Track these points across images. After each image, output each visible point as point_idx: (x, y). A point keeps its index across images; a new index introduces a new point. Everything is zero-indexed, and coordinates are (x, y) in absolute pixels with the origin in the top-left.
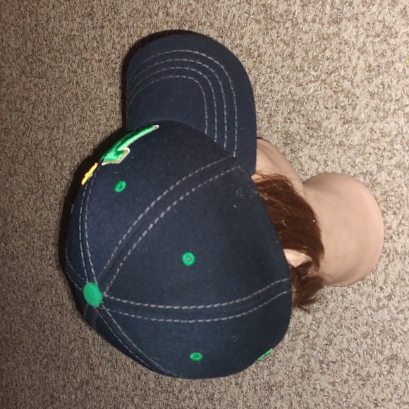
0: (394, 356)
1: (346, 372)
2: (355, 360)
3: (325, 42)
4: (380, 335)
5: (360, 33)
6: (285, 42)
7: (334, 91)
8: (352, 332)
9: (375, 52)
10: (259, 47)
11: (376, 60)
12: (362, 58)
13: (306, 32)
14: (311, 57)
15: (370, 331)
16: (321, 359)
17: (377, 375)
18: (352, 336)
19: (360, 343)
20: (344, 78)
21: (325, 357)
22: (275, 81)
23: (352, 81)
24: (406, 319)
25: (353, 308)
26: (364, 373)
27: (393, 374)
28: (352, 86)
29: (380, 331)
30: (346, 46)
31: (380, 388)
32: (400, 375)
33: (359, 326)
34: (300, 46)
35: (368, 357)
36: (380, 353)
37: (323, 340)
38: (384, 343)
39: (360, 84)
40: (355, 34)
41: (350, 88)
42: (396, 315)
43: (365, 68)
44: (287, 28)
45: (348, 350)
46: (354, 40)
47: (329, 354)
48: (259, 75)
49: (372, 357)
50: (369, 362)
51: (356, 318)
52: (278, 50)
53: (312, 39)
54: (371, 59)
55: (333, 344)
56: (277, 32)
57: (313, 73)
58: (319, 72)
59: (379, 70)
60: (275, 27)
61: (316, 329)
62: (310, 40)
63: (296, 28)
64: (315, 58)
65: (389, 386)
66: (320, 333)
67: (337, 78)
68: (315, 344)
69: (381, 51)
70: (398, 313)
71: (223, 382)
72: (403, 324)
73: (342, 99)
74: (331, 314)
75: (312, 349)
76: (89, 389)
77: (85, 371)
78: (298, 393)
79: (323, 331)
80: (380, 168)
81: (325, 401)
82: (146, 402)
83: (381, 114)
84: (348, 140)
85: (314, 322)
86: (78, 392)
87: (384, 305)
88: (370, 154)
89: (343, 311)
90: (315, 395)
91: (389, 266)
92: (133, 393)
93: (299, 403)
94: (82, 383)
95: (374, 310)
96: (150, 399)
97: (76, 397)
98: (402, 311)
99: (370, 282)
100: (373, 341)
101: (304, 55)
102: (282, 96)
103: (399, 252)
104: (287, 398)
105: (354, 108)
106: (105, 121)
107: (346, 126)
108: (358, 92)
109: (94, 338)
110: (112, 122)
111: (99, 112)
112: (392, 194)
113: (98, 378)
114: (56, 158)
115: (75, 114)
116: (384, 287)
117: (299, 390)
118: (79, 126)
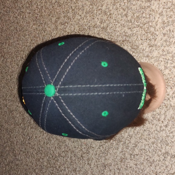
0: (167, 152)
1: (143, 159)
2: (148, 154)
3: (143, 10)
4: (160, 143)
5: (160, 7)
6: (123, 9)
7: (146, 32)
8: (147, 141)
9: (167, 15)
10: (110, 10)
11: (167, 19)
12: (160, 17)
13: (134, 5)
14: (136, 16)
15: (156, 141)
16: (131, 153)
17: (158, 161)
18: (147, 143)
19: (150, 146)
20: (151, 26)
21: (133, 152)
22: (117, 26)
23: (155, 28)
24: (174, 136)
25: (148, 130)
26: (151, 160)
27: (166, 160)
28: (155, 30)
29: (161, 141)
30: (153, 12)
31: (159, 167)
32: (169, 161)
33: (150, 138)
34: (131, 11)
35: (154, 152)
36: (160, 151)
37: (133, 144)
38: (162, 147)
39: (159, 30)
40: (158, 7)
41: (154, 31)
42: (169, 134)
43: (162, 22)
44: (125, 3)
45: (144, 149)
46: (157, 9)
47: (135, 151)
48: (109, 23)
49: (156, 153)
50: (154, 155)
51: (149, 135)
52: (120, 12)
53: (137, 8)
54: (165, 19)
55: (137, 147)
56: (120, 4)
57: (136, 23)
58: (139, 23)
59: (168, 24)
60: (119, 2)
61: (129, 139)
62: (136, 9)
63: (129, 3)
64: (138, 17)
65: (163, 166)
66: (131, 141)
67: (148, 27)
68: (129, 147)
69: (170, 15)
70: (170, 133)
71: (81, 163)
72: (172, 138)
73: (149, 36)
74: (137, 133)
75: (127, 148)
76: (13, 165)
77: (11, 157)
78: (119, 168)
79: (133, 141)
80: (166, 68)
81: (132, 172)
82: (41, 172)
83: (168, 43)
84: (151, 54)
85: (129, 137)
86: (7, 166)
87: (163, 130)
88: (161, 61)
89: (143, 132)
90: (126, 170)
91: (167, 112)
92: (35, 167)
93: (119, 173)
94: (9, 162)
95: (158, 131)
96: (44, 170)
97: (6, 169)
98: (172, 132)
99: (157, 119)
100: (157, 146)
101: (132, 15)
102: (120, 33)
103: (172, 106)
104: (113, 170)
105: (155, 40)
106: (30, 41)
107: (151, 48)
108: (157, 33)
109: (17, 142)
110: (34, 42)
111: (27, 37)
112: (171, 79)
113: (18, 160)
114: (4, 57)
115: (15, 37)
116: (164, 121)
117: (119, 167)
118: (17, 42)
